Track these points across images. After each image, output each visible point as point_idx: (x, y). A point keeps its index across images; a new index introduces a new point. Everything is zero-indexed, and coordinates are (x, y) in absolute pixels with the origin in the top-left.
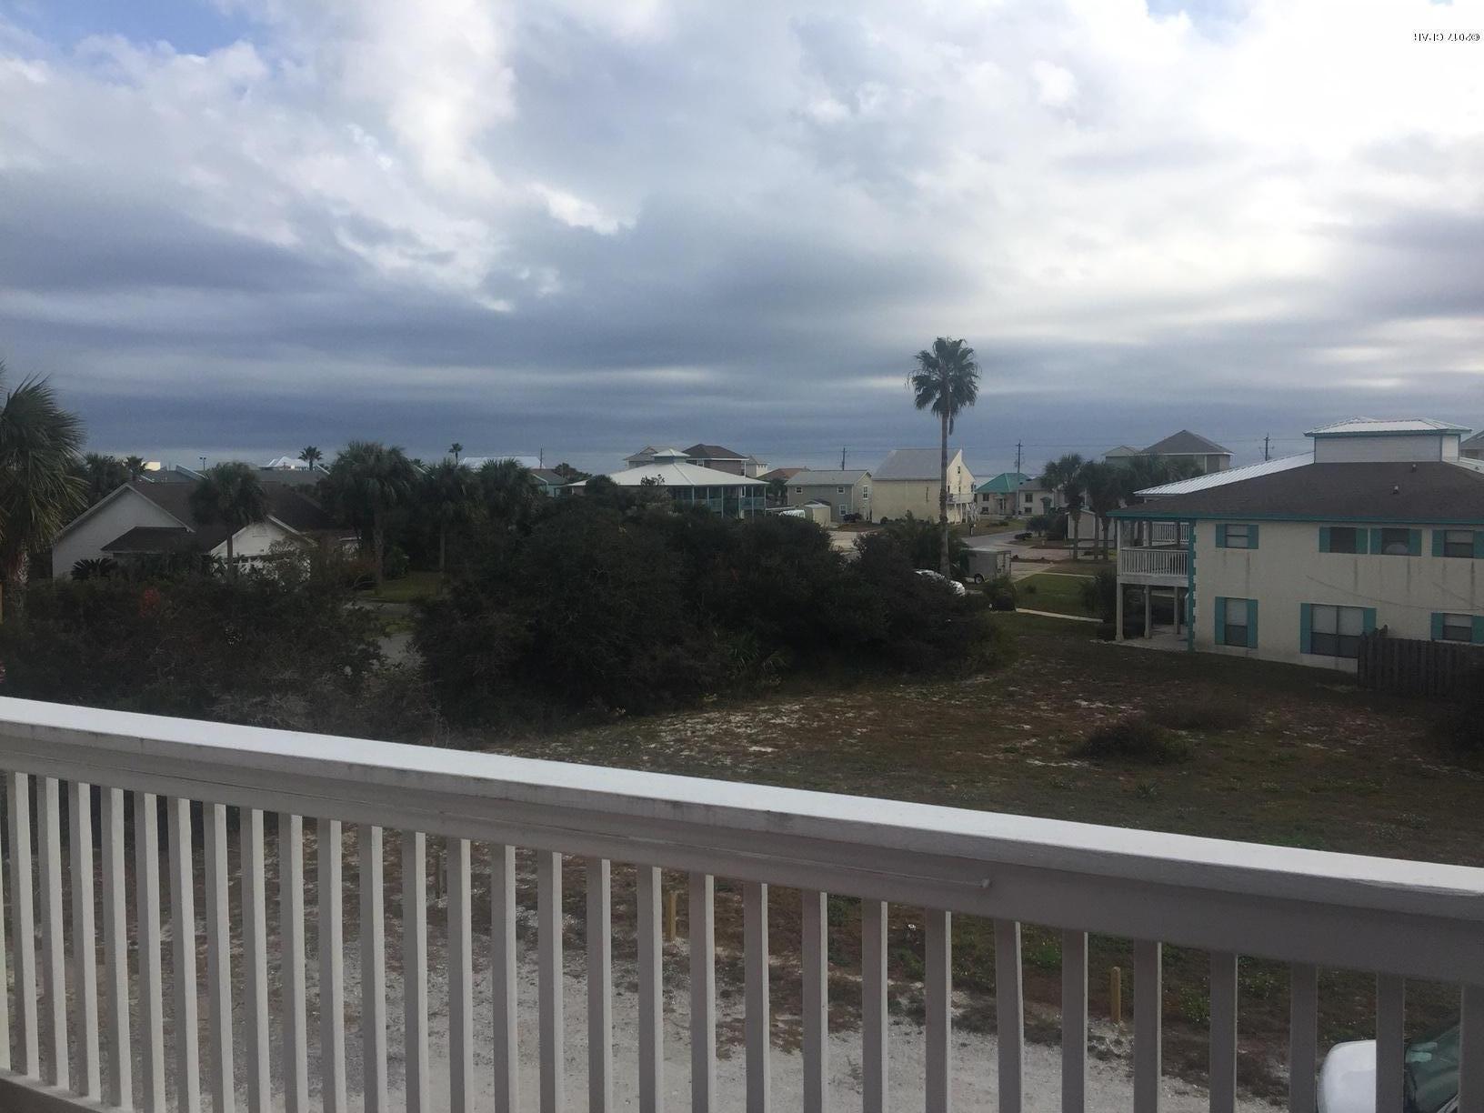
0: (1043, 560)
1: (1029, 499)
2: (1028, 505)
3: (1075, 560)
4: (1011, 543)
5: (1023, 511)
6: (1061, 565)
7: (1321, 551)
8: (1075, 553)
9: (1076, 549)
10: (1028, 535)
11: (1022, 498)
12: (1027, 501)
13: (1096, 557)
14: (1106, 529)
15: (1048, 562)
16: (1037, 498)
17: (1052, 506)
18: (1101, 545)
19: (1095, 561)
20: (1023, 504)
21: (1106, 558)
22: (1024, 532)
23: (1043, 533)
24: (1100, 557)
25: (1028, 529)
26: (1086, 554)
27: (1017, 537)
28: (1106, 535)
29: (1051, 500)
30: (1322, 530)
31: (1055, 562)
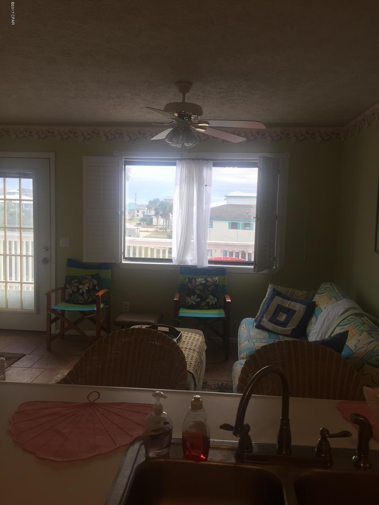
0: (147, 231)
1: (138, 212)
2: (138, 214)
3: (157, 231)
4: (135, 226)
5: (136, 215)
6: (153, 233)
7: (229, 229)
8: (157, 230)
9: (157, 228)
10: (140, 224)
11: (136, 211)
12: (137, 212)
13: (163, 231)
14: (166, 222)
15: (149, 232)
16: (141, 212)
17: (145, 214)
18: (165, 227)
19: (163, 232)
20: (136, 213)
21: (166, 231)
22: (139, 222)
23: (145, 223)
24: (165, 230)
25: (140, 221)
26: (160, 229)
27: (137, 224)
28: (166, 224)
29: (145, 212)
30: (229, 223)
31: (151, 232)
